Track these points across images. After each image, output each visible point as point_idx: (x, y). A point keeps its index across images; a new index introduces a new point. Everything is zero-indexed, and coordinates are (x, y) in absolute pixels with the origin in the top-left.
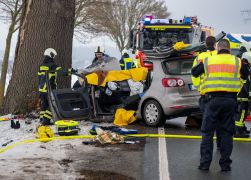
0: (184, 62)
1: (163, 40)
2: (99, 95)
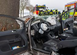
2: (34, 34)
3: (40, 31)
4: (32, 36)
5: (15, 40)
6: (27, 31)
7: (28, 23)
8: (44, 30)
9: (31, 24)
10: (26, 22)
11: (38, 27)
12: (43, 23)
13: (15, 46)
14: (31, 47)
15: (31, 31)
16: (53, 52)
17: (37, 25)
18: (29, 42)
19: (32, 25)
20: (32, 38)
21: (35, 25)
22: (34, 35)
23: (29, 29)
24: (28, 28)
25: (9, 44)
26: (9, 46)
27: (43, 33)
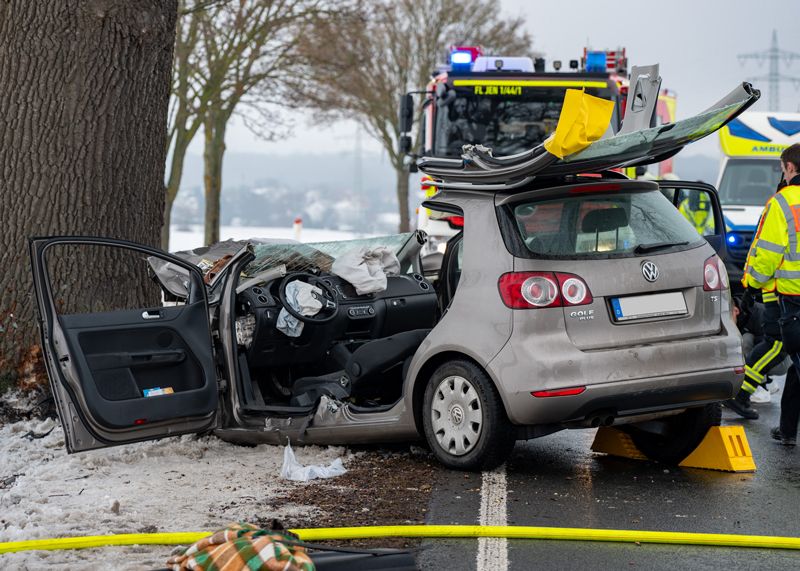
0: (588, 206)
1: (513, 127)
2: (253, 336)
3: (283, 321)
4: (241, 349)
5: (157, 354)
6: (217, 324)
7: (219, 282)
8: (303, 313)
9: (236, 284)
10: (213, 276)
11: (271, 300)
12: (304, 279)
13: (154, 386)
14: (236, 406)
15: (238, 325)
16: (324, 398)
17: (266, 291)
18: (223, 383)
19: (239, 290)
20: (243, 356)
21: (256, 288)
22: (250, 340)
23: (227, 308)
24: (218, 305)
25: (133, 369)
26: (133, 380)
27: (298, 334)
